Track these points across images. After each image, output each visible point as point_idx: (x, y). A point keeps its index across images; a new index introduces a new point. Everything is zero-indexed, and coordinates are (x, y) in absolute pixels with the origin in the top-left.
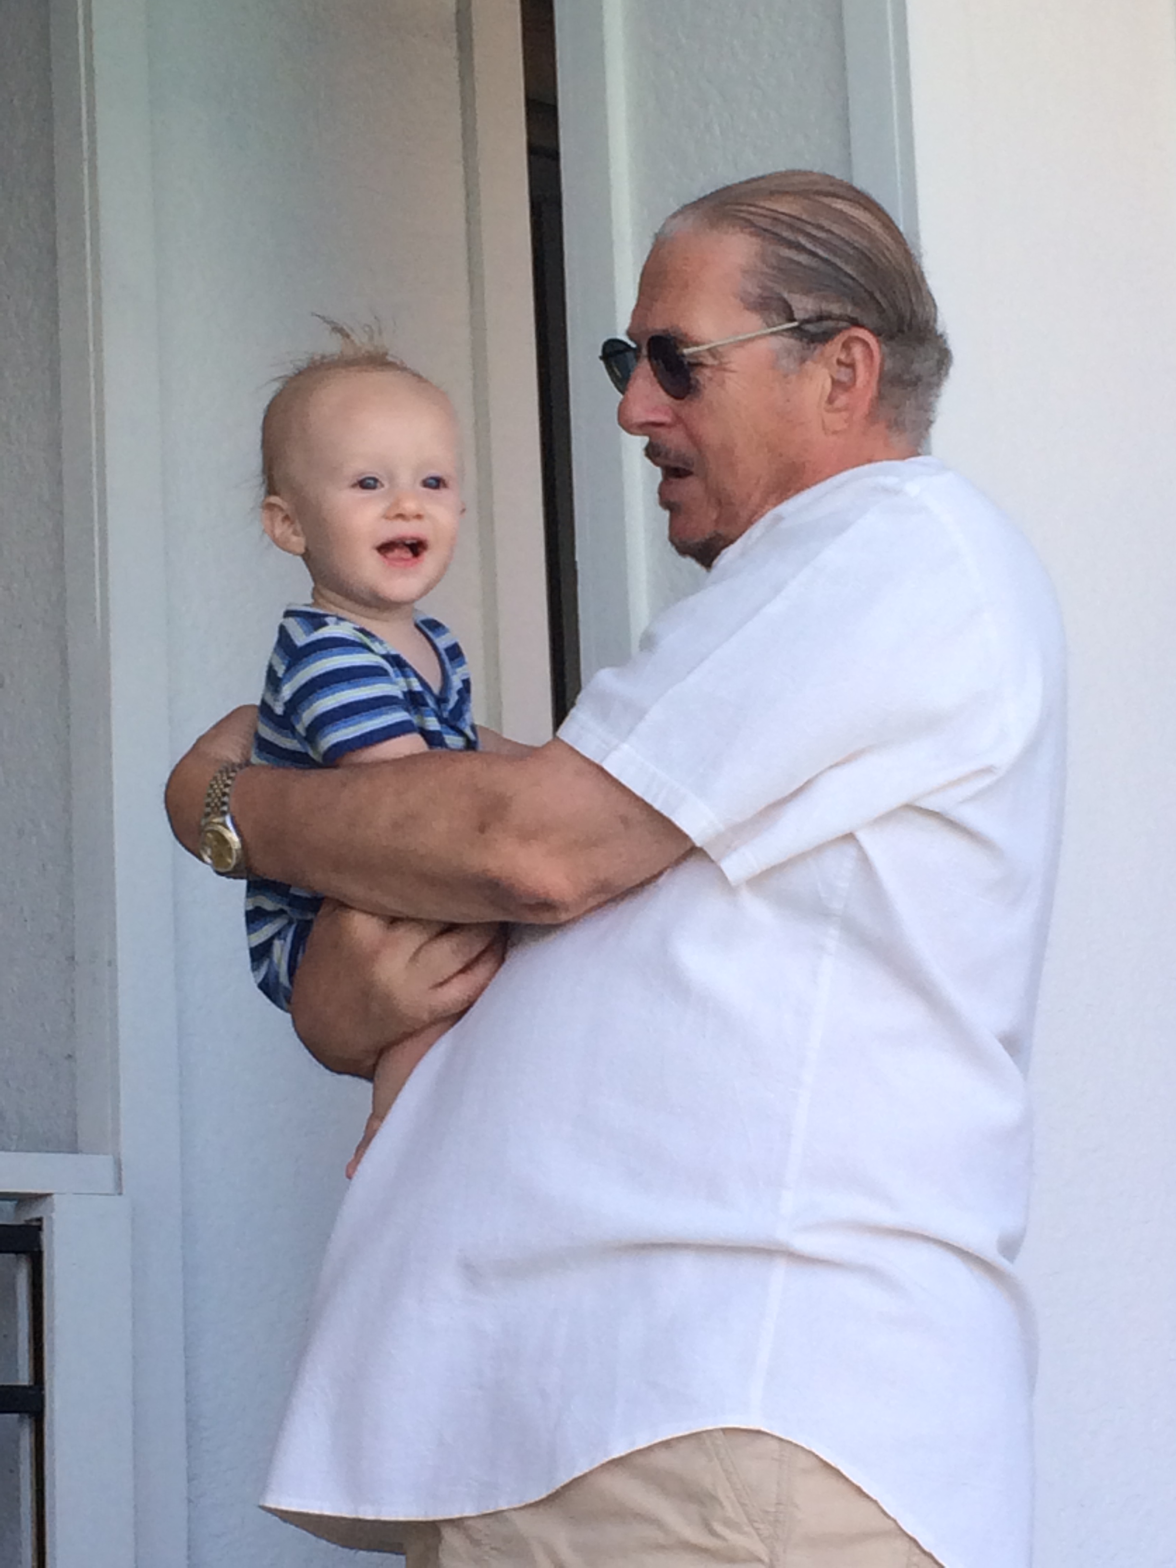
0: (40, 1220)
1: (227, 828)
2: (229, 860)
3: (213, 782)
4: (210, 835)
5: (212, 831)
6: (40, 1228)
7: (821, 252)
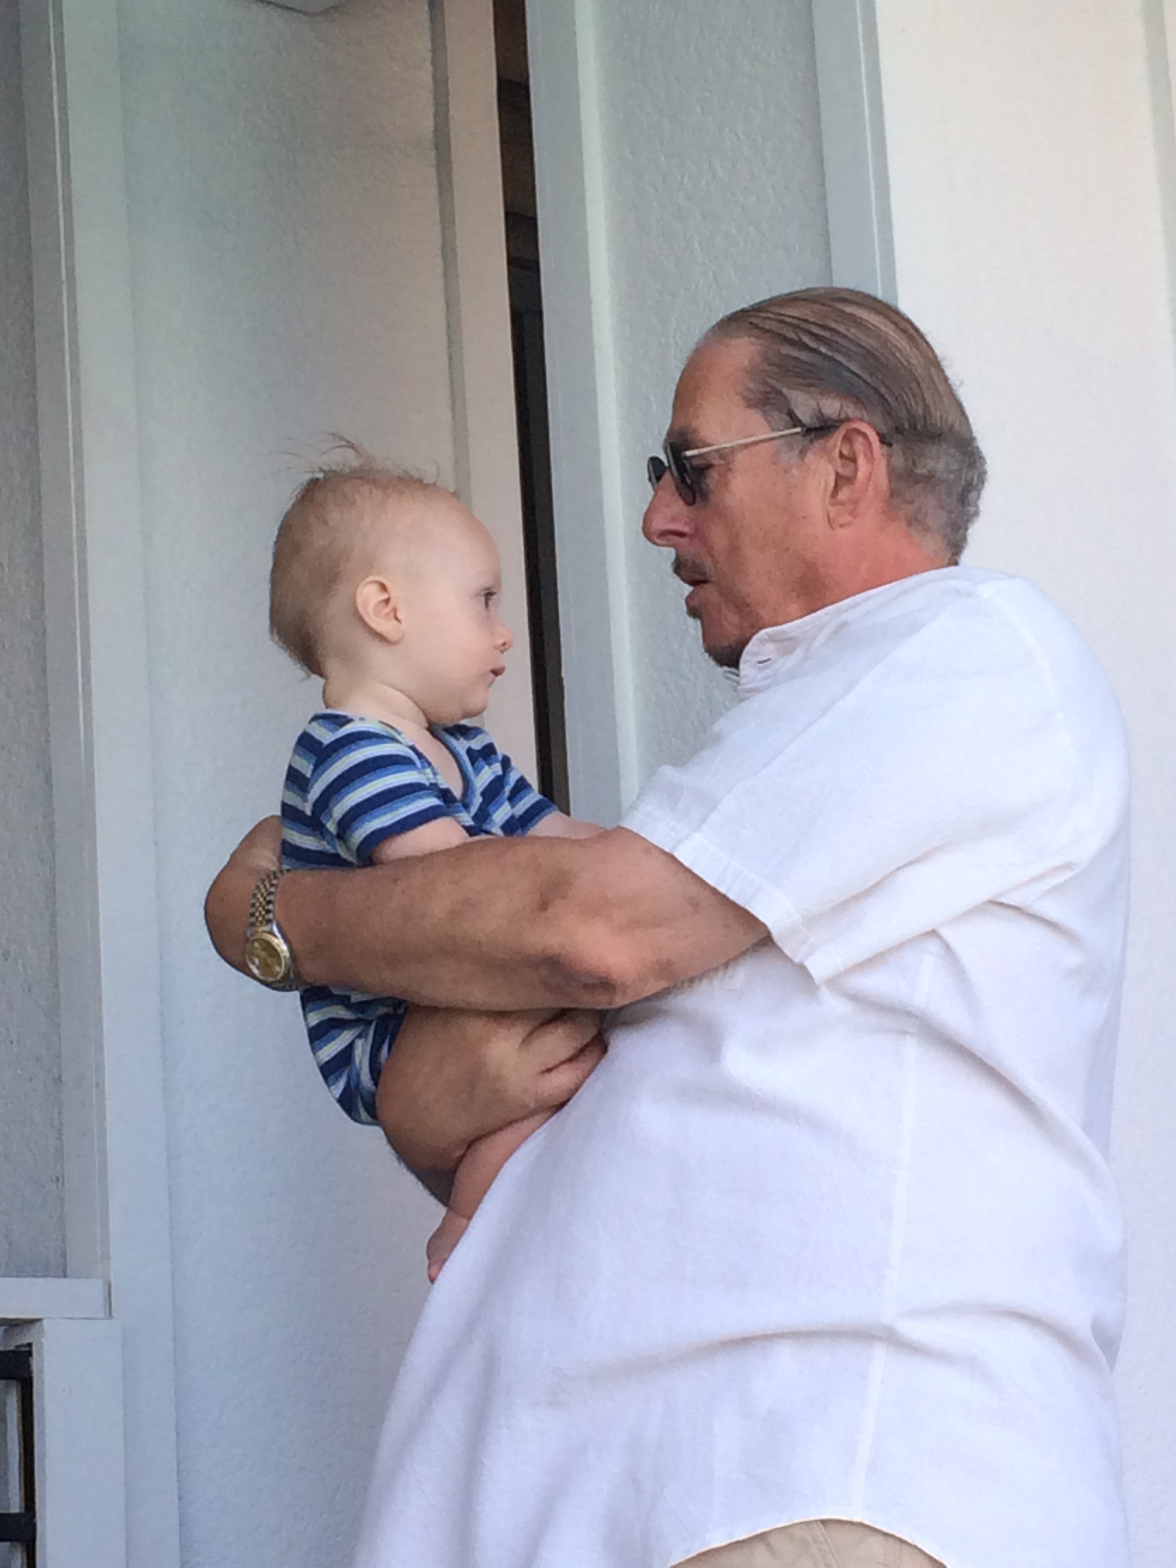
0: (30, 1345)
1: (275, 936)
2: (277, 969)
3: (256, 891)
4: (256, 944)
5: (257, 940)
6: (30, 1354)
7: (823, 349)
